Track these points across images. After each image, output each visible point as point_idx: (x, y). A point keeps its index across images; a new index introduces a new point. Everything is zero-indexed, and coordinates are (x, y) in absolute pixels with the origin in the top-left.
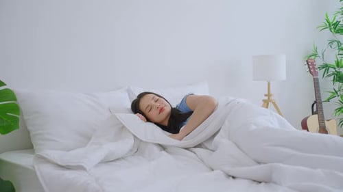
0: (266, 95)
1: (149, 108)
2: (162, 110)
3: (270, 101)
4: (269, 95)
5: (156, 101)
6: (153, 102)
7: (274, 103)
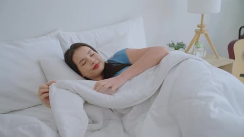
0: (198, 26)
1: (84, 62)
2: (96, 67)
3: (202, 33)
4: (201, 26)
5: (91, 56)
6: (88, 57)
7: (206, 35)
